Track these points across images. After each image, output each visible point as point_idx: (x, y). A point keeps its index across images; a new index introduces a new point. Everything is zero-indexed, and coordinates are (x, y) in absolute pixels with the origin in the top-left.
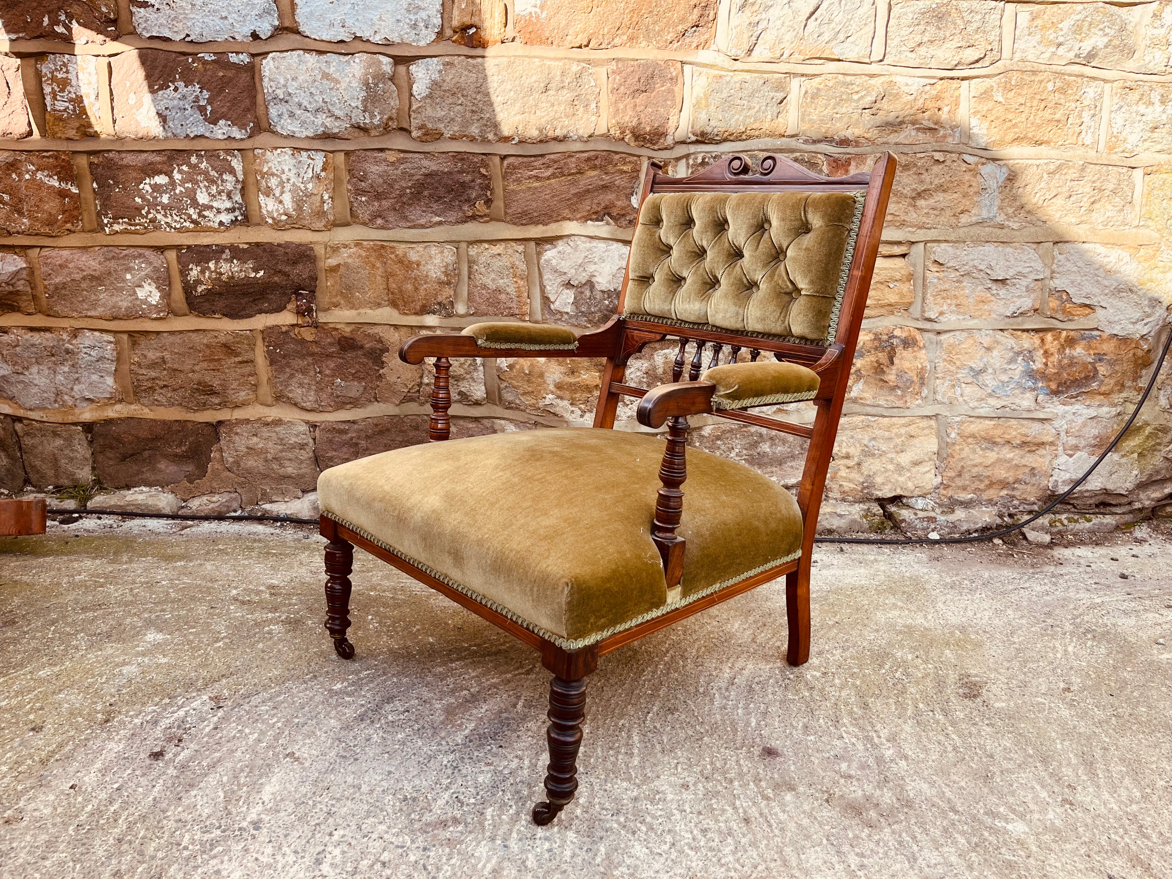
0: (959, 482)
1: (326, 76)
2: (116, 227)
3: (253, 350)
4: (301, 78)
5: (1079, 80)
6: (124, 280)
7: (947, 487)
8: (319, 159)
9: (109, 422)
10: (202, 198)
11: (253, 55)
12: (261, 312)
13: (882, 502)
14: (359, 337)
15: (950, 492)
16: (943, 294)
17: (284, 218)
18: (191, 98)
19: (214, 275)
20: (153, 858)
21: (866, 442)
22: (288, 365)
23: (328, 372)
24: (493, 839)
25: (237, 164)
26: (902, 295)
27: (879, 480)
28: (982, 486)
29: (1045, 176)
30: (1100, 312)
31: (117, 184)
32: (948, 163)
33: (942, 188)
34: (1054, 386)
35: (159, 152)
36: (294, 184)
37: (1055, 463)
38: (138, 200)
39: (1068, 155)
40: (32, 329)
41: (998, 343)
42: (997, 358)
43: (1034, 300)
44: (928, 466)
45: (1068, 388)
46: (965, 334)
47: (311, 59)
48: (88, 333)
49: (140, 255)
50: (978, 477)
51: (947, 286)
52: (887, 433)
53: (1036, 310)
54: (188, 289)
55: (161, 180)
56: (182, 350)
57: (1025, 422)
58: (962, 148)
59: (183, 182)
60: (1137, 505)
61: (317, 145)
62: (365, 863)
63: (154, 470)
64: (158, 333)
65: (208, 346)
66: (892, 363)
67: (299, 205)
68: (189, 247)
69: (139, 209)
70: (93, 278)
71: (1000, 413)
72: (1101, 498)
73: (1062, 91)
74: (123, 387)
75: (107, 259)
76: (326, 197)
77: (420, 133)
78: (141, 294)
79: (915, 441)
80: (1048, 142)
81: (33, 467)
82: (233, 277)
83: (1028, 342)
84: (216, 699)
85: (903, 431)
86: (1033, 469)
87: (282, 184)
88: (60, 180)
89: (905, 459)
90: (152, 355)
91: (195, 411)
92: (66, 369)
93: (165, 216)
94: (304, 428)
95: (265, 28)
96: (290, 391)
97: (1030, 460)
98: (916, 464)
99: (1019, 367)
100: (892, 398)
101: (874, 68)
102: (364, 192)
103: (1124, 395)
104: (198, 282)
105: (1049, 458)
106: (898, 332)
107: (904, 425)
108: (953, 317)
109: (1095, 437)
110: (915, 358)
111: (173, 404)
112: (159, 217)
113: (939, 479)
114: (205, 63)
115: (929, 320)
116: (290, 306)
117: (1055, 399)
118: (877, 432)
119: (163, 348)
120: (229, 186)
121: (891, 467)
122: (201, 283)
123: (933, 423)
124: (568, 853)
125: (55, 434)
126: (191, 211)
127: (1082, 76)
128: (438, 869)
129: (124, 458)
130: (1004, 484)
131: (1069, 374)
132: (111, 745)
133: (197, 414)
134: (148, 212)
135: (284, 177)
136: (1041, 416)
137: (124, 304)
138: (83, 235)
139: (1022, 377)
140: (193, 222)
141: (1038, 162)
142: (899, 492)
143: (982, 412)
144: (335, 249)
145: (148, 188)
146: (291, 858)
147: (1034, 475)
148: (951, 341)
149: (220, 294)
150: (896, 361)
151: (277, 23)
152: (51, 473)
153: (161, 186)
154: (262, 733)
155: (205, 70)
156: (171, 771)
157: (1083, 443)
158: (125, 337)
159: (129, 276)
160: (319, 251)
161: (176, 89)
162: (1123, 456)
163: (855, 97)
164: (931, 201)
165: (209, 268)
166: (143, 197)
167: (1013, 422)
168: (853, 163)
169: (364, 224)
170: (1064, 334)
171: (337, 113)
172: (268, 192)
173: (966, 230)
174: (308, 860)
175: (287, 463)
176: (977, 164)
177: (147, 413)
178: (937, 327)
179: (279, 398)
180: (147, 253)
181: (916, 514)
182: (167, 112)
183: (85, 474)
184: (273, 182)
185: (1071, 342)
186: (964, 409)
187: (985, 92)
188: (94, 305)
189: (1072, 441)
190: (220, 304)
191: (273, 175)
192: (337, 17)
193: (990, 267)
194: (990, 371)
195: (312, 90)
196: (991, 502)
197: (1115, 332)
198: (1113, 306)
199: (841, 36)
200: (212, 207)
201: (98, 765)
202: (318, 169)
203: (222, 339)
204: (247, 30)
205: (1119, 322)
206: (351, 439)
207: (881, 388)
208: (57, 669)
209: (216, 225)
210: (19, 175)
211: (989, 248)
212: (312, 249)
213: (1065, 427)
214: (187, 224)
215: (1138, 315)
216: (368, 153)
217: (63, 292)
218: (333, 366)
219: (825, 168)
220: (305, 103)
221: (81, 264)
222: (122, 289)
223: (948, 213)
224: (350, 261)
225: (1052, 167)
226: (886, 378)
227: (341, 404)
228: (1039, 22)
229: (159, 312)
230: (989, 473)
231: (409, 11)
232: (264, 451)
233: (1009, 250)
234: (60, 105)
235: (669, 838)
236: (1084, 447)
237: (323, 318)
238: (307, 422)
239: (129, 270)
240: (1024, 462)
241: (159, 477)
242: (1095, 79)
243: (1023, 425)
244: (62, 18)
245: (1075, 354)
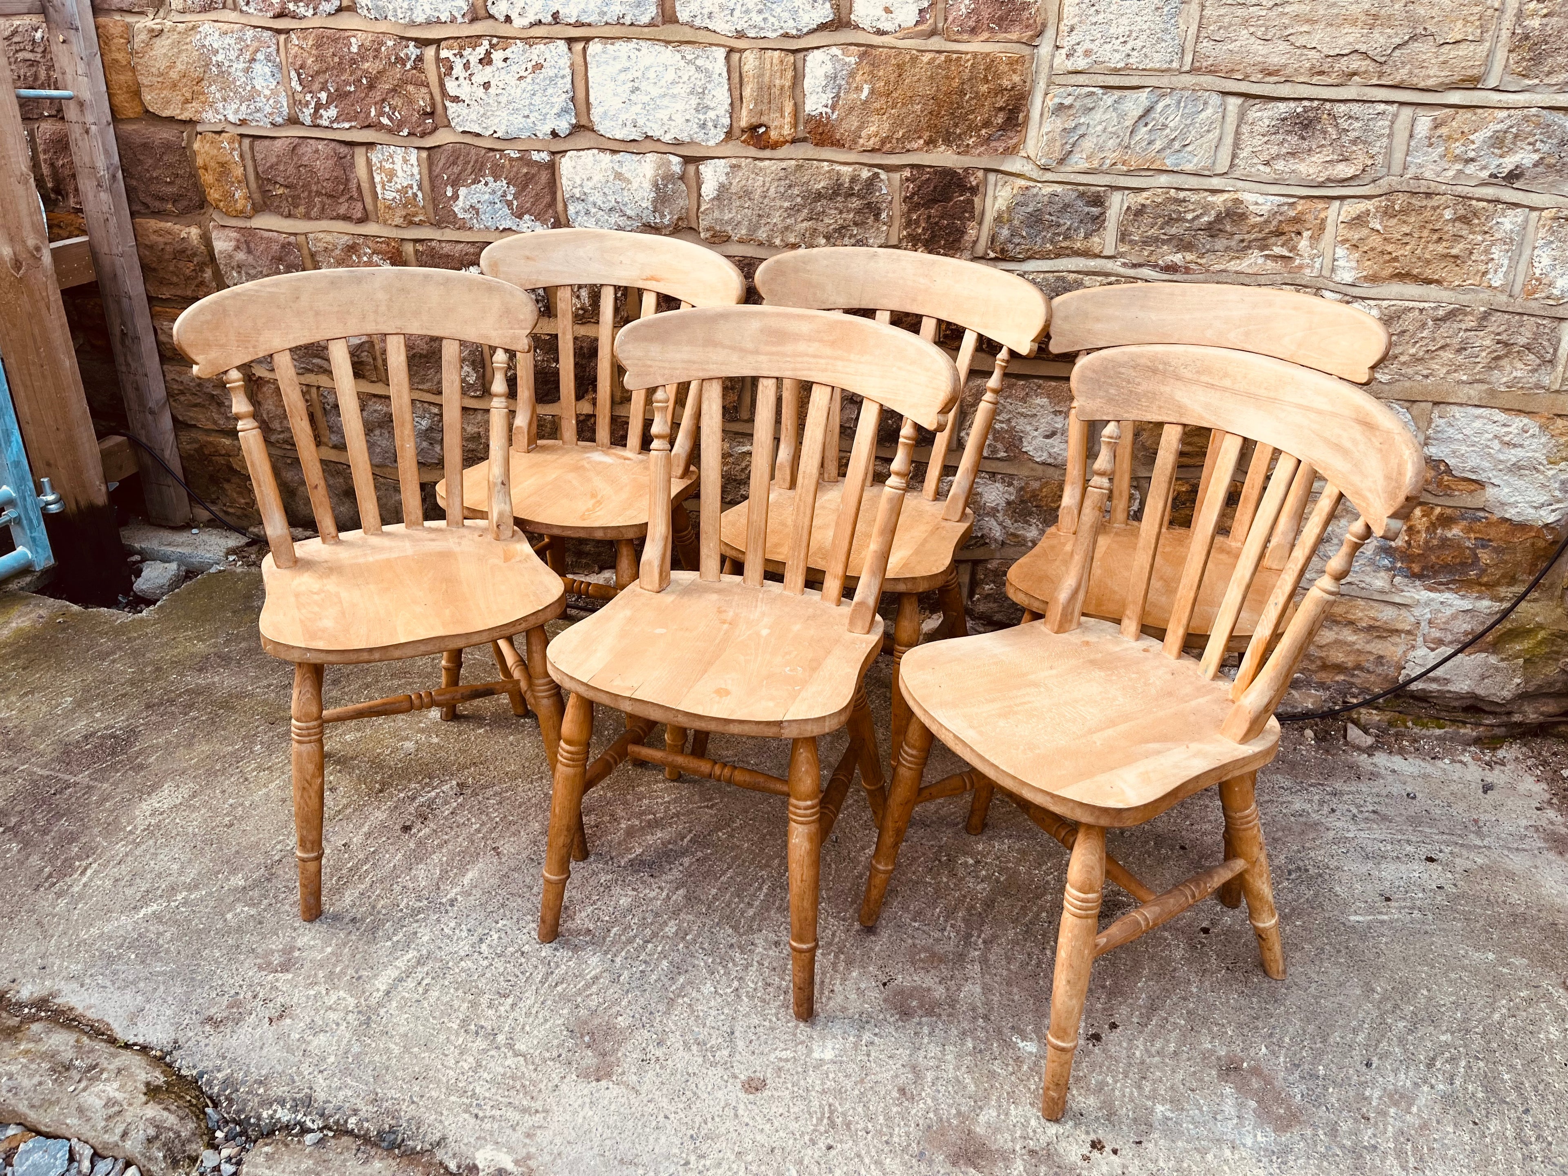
1: (619, 176)
4: (595, 179)
5: (1491, 205)
11: (553, 153)
17: (583, 310)
18: (500, 193)
20: (379, 912)
24: (606, 953)
28: (1313, 667)
29: (1430, 323)
30: (1490, 491)
34: (1416, 568)
35: (473, 242)
37: (1411, 655)
39: (1464, 299)
40: (375, 396)
45: (1436, 573)
47: (607, 157)
50: (1307, 656)
57: (1376, 604)
58: (1320, 283)
60: (1517, 718)
62: (511, 949)
64: (475, 410)
67: (595, 300)
70: (421, 356)
71: (1344, 589)
72: (1469, 702)
73: (1464, 219)
76: (621, 293)
77: (708, 235)
80: (1438, 282)
82: (538, 364)
84: (461, 785)
86: (1381, 657)
90: (471, 430)
95: (563, 126)
97: (1378, 647)
99: (1373, 541)
101: (1216, 183)
103: (1515, 589)
105: (1403, 648)
109: (1466, 634)
114: (511, 160)
116: (587, 396)
117: (1418, 583)
119: (480, 424)
122: (510, 368)
124: (654, 977)
125: (396, 490)
127: (1498, 201)
128: (558, 966)
130: (1339, 668)
131: (1438, 558)
132: (377, 813)
136: (1397, 600)
139: (1376, 553)
141: (1422, 305)
146: (464, 934)
147: (1382, 665)
151: (574, 121)
154: (483, 824)
155: (512, 166)
156: (412, 845)
157: (1449, 637)
161: (486, 184)
162: (1503, 660)
163: (1189, 216)
167: (1361, 602)
170: (1438, 510)
171: (629, 212)
174: (475, 939)
182: (479, 206)
185: (1446, 521)
187: (1358, 217)
188: (423, 380)
189: (1436, 634)
192: (629, 116)
194: (1335, 541)
195: (606, 190)
196: (1322, 685)
197: (1507, 516)
199: (1177, 145)
201: (365, 829)
204: (548, 129)
205: (1514, 505)
208: (359, 735)
210: (359, 257)
213: (1428, 616)
215: (1543, 499)
220: (599, 203)
225: (1441, 313)
228: (1444, 131)
229: (475, 391)
230: (1323, 654)
231: (697, 111)
234: (390, 195)
235: (736, 984)
236: (1451, 642)
237: (616, 410)
240: (1368, 648)
242: (1517, 205)
243: (1372, 607)
244: (387, 109)
245: (1449, 535)
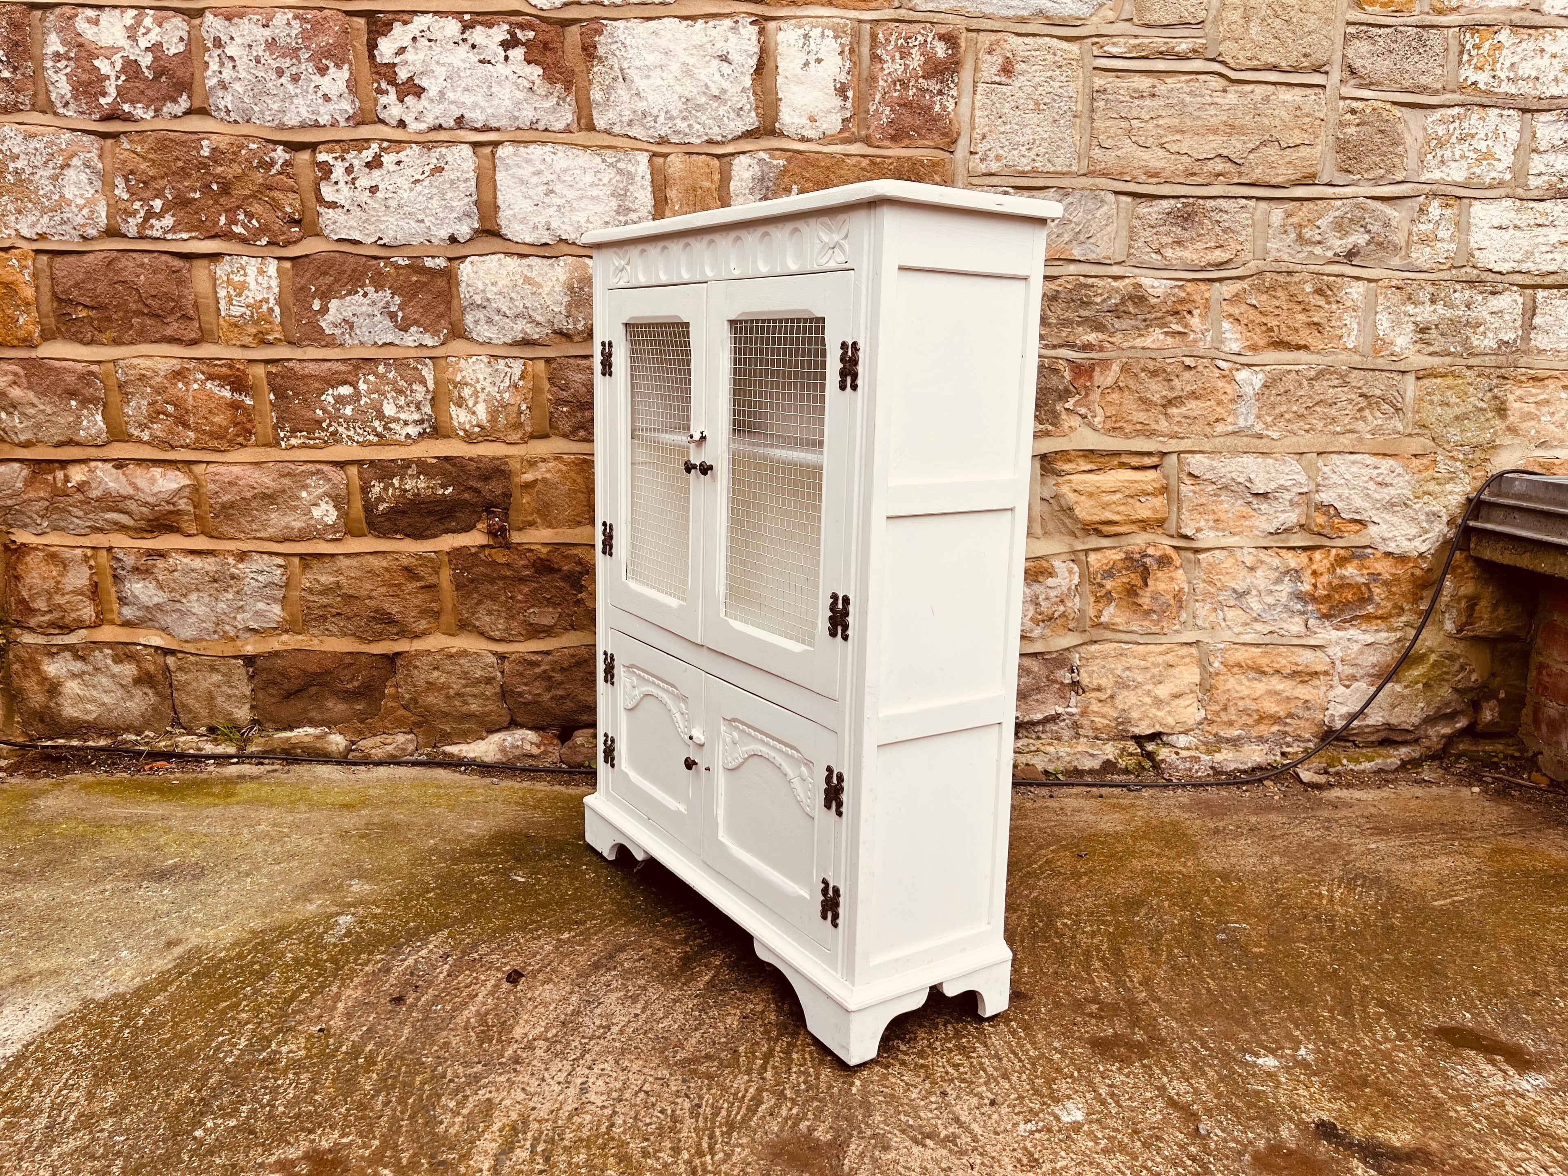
0: (1224, 717)
1: (528, 280)
2: (293, 441)
3: (437, 573)
4: (500, 284)
5: (1339, 280)
6: (299, 498)
7: (1211, 722)
8: (517, 367)
9: (275, 654)
10: (389, 410)
11: (450, 259)
12: (447, 531)
13: (1139, 740)
14: (556, 558)
15: (1214, 729)
16: (1200, 508)
17: (477, 429)
18: (382, 304)
19: (397, 493)
21: (1119, 672)
22: (476, 590)
23: (520, 597)
25: (428, 374)
26: (1155, 510)
27: (1135, 715)
28: (1250, 721)
29: (1306, 383)
30: (1372, 529)
31: (296, 394)
32: (1200, 368)
33: (1194, 395)
34: (1324, 609)
35: (344, 361)
36: (489, 394)
37: (1331, 695)
38: (319, 412)
39: (1329, 360)
40: (192, 552)
41: (1262, 562)
42: (1261, 579)
43: (1299, 515)
44: (1189, 699)
45: (1342, 611)
46: (1225, 553)
47: (512, 263)
48: (256, 557)
49: (319, 472)
50: (1245, 711)
51: (1203, 500)
52: (1142, 663)
53: (1301, 526)
54: (369, 508)
55: (345, 390)
56: (359, 573)
57: (1295, 649)
58: (1214, 353)
59: (369, 392)
60: (1425, 742)
61: (515, 351)
63: (321, 707)
64: (333, 556)
65: (387, 570)
66: (1146, 585)
67: (493, 416)
68: (372, 462)
69: (319, 422)
70: (265, 496)
71: (1267, 639)
72: (1383, 735)
73: (1319, 292)
74: (291, 615)
75: (282, 476)
76: (524, 407)
78: (317, 513)
79: (1175, 671)
80: (1306, 347)
81: (184, 706)
82: (419, 495)
83: (1293, 560)
85: (1160, 660)
86: (1307, 701)
87: (475, 394)
88: (233, 390)
89: (1162, 691)
90: (326, 579)
91: (370, 642)
92: (230, 596)
93: (348, 429)
94: (492, 659)
95: (464, 230)
96: (477, 619)
97: (1303, 692)
98: (1177, 696)
99: (1286, 587)
100: (1146, 623)
101: (1116, 270)
102: (566, 402)
103: (1404, 619)
104: (380, 500)
105: (1324, 689)
106: (1150, 551)
107: (1161, 654)
108: (1212, 534)
109: (1374, 666)
110: (1172, 579)
111: (346, 634)
112: (341, 429)
113: (1202, 713)
114: (397, 267)
115: (1186, 537)
116: (480, 526)
117: (1327, 623)
118: (1133, 662)
119: (339, 572)
120: (419, 397)
121: (1148, 700)
122: (384, 501)
123: (1193, 650)
125: (213, 669)
126: (376, 424)
127: (1343, 276)
129: (289, 695)
130: (1276, 719)
131: (1341, 596)
133: (372, 645)
134: (329, 425)
135: (479, 387)
136: (1313, 642)
137: (298, 525)
138: (257, 449)
139: (1289, 599)
140: (377, 435)
141: (1297, 368)
142: (1158, 728)
143: (1247, 638)
144: (532, 463)
145: (330, 399)
147: (1309, 709)
148: (1211, 560)
149: (404, 512)
150: (1150, 582)
151: (476, 226)
152: (204, 712)
153: (344, 397)
155: (398, 275)
157: (1362, 672)
158: (296, 560)
159: (304, 494)
160: (515, 465)
161: (365, 295)
162: (1406, 687)
163: (1098, 300)
164: (1183, 410)
165: (393, 485)
166: (324, 411)
167: (1283, 649)
168: (1098, 369)
169: (565, 436)
170: (1334, 552)
171: (539, 318)
172: (460, 402)
173: (1222, 439)
175: (471, 700)
176: (1231, 370)
177: (315, 644)
178: (1194, 545)
179: (463, 626)
180: (325, 468)
181: (1177, 753)
182: (355, 319)
183: (243, 714)
184: (467, 392)
185: (1342, 561)
186: (1227, 635)
187: (1237, 295)
188: (265, 527)
189: (1349, 670)
190: (403, 522)
191: (466, 384)
192: (542, 220)
193: (1250, 480)
194: (1254, 592)
195: (513, 295)
196: (1261, 739)
197: (1390, 550)
198: (1386, 521)
199: (1082, 238)
200: (399, 419)
202: (516, 378)
203: (405, 562)
204: (444, 233)
205: (1394, 539)
206: (545, 671)
207: (1135, 612)
209: (403, 438)
210: (187, 384)
211: (1247, 459)
212: (507, 463)
213: (1340, 654)
214: (371, 437)
215: (1414, 531)
216: (571, 361)
217: (231, 511)
218: (526, 590)
219: (1067, 374)
220: (504, 309)
221: (252, 481)
222: (296, 508)
223: (1202, 421)
224: (548, 476)
225: (1313, 373)
226: (1140, 601)
227: (535, 632)
228: (1294, 219)
229: (335, 533)
230: (1258, 707)
231: (618, 213)
232: (445, 687)
233: (1270, 461)
234: (237, 311)
236: (1361, 677)
237: (516, 537)
238: (495, 654)
239: (305, 487)
240: (1296, 693)
241: (327, 716)
242: (1357, 278)
243: (1293, 653)
244: (241, 217)
245: (1347, 574)
